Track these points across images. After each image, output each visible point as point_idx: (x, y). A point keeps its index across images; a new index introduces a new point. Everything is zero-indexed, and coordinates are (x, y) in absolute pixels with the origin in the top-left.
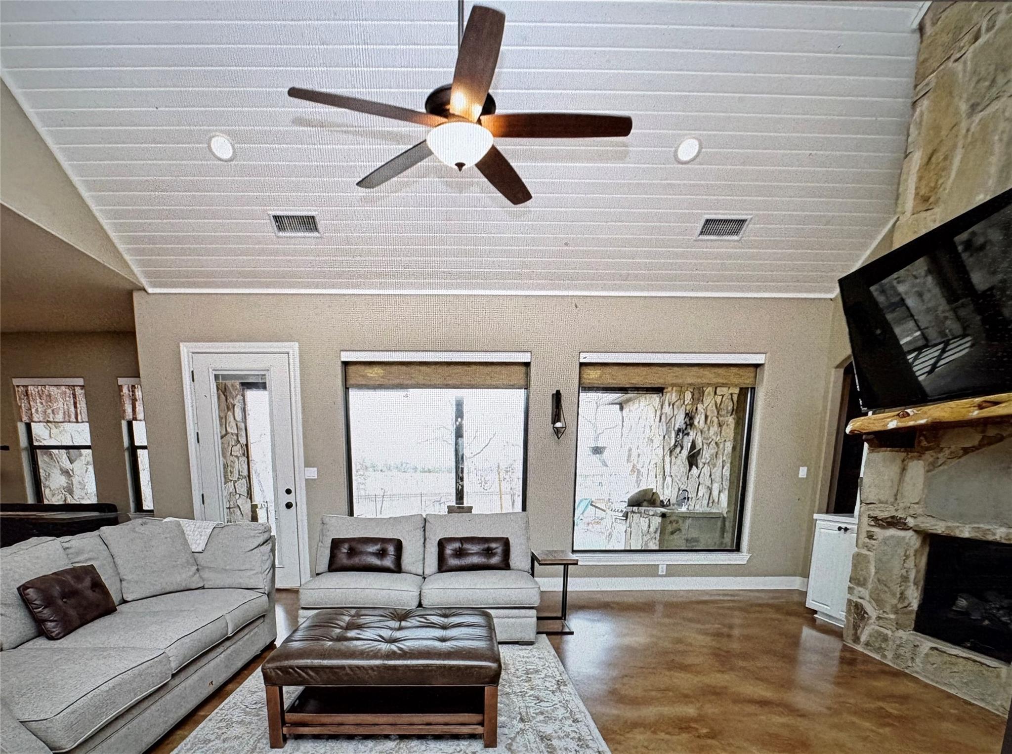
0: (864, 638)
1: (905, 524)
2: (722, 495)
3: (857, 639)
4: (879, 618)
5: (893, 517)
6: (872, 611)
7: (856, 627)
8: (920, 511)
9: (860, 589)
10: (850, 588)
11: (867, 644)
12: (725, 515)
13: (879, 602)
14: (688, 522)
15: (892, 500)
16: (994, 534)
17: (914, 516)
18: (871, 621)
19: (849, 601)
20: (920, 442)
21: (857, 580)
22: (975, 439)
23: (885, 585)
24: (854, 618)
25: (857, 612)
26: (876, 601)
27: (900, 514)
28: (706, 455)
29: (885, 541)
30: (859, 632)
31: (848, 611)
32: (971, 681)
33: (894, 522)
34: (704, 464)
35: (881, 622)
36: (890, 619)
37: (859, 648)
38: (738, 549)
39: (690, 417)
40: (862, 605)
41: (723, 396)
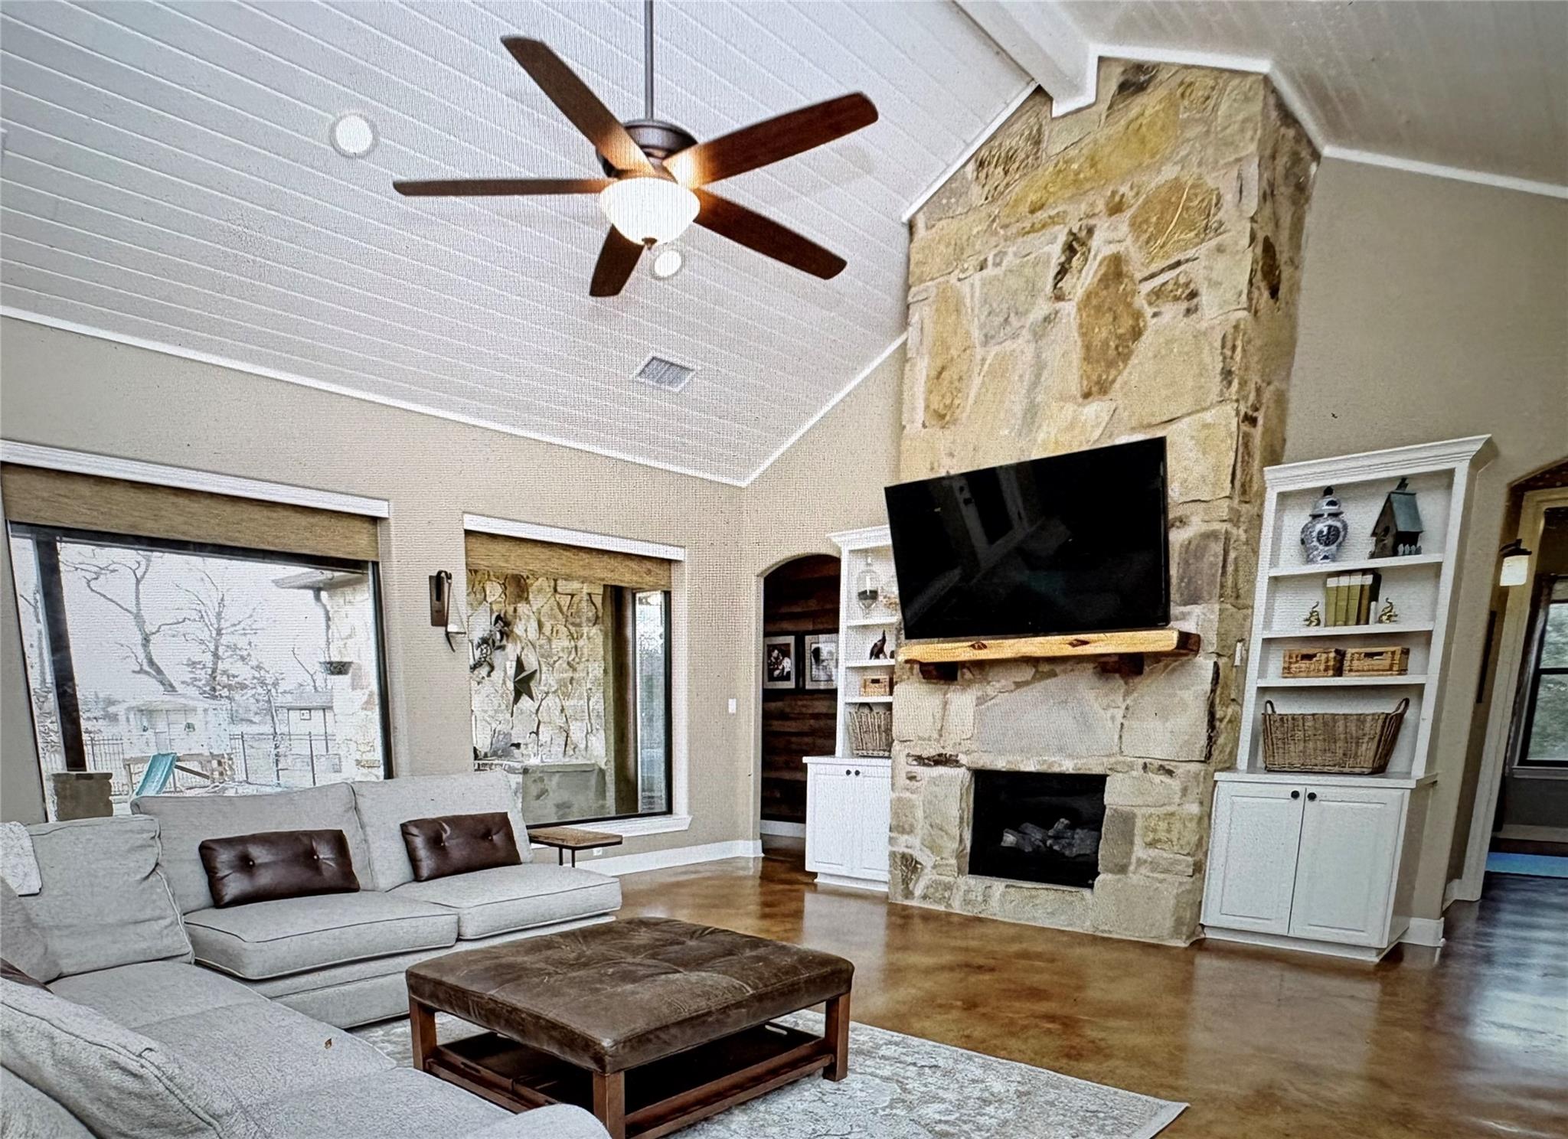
0: (918, 892)
1: (957, 762)
2: (592, 738)
3: (908, 894)
4: (935, 867)
5: (940, 755)
6: (925, 858)
7: (906, 881)
8: (974, 747)
9: (906, 837)
10: (891, 839)
11: (925, 897)
12: (603, 767)
13: (933, 848)
14: (556, 779)
15: (935, 735)
16: (1060, 765)
17: (967, 753)
18: (926, 871)
19: (893, 855)
20: (963, 674)
21: (899, 827)
22: (1028, 673)
23: (941, 829)
24: (902, 870)
25: (908, 865)
26: (931, 848)
27: (948, 751)
28: (547, 680)
29: (933, 781)
30: (911, 886)
31: (893, 865)
32: (1056, 910)
33: (941, 760)
34: (547, 693)
35: (940, 870)
36: (951, 865)
37: (913, 903)
38: (669, 810)
39: (504, 624)
40: (911, 856)
41: (572, 596)
